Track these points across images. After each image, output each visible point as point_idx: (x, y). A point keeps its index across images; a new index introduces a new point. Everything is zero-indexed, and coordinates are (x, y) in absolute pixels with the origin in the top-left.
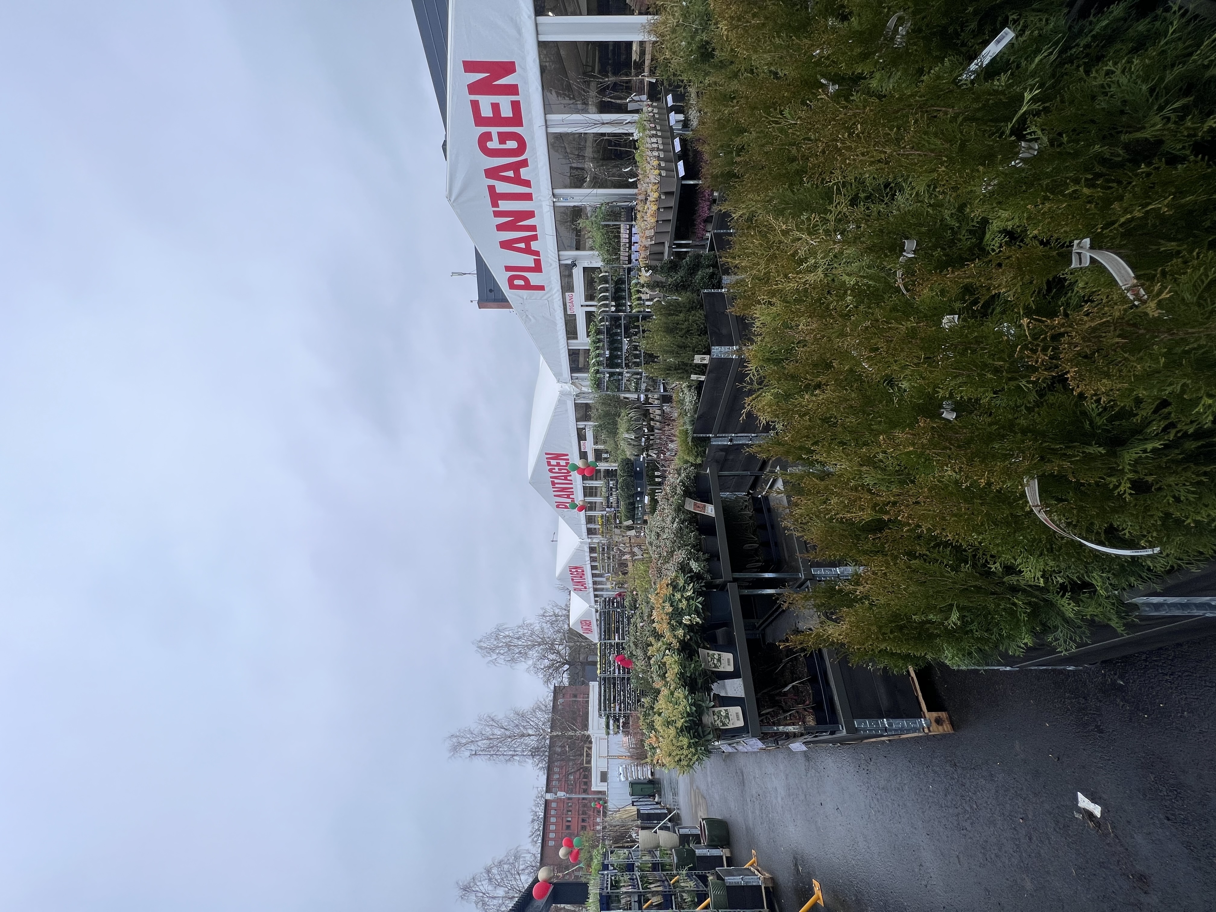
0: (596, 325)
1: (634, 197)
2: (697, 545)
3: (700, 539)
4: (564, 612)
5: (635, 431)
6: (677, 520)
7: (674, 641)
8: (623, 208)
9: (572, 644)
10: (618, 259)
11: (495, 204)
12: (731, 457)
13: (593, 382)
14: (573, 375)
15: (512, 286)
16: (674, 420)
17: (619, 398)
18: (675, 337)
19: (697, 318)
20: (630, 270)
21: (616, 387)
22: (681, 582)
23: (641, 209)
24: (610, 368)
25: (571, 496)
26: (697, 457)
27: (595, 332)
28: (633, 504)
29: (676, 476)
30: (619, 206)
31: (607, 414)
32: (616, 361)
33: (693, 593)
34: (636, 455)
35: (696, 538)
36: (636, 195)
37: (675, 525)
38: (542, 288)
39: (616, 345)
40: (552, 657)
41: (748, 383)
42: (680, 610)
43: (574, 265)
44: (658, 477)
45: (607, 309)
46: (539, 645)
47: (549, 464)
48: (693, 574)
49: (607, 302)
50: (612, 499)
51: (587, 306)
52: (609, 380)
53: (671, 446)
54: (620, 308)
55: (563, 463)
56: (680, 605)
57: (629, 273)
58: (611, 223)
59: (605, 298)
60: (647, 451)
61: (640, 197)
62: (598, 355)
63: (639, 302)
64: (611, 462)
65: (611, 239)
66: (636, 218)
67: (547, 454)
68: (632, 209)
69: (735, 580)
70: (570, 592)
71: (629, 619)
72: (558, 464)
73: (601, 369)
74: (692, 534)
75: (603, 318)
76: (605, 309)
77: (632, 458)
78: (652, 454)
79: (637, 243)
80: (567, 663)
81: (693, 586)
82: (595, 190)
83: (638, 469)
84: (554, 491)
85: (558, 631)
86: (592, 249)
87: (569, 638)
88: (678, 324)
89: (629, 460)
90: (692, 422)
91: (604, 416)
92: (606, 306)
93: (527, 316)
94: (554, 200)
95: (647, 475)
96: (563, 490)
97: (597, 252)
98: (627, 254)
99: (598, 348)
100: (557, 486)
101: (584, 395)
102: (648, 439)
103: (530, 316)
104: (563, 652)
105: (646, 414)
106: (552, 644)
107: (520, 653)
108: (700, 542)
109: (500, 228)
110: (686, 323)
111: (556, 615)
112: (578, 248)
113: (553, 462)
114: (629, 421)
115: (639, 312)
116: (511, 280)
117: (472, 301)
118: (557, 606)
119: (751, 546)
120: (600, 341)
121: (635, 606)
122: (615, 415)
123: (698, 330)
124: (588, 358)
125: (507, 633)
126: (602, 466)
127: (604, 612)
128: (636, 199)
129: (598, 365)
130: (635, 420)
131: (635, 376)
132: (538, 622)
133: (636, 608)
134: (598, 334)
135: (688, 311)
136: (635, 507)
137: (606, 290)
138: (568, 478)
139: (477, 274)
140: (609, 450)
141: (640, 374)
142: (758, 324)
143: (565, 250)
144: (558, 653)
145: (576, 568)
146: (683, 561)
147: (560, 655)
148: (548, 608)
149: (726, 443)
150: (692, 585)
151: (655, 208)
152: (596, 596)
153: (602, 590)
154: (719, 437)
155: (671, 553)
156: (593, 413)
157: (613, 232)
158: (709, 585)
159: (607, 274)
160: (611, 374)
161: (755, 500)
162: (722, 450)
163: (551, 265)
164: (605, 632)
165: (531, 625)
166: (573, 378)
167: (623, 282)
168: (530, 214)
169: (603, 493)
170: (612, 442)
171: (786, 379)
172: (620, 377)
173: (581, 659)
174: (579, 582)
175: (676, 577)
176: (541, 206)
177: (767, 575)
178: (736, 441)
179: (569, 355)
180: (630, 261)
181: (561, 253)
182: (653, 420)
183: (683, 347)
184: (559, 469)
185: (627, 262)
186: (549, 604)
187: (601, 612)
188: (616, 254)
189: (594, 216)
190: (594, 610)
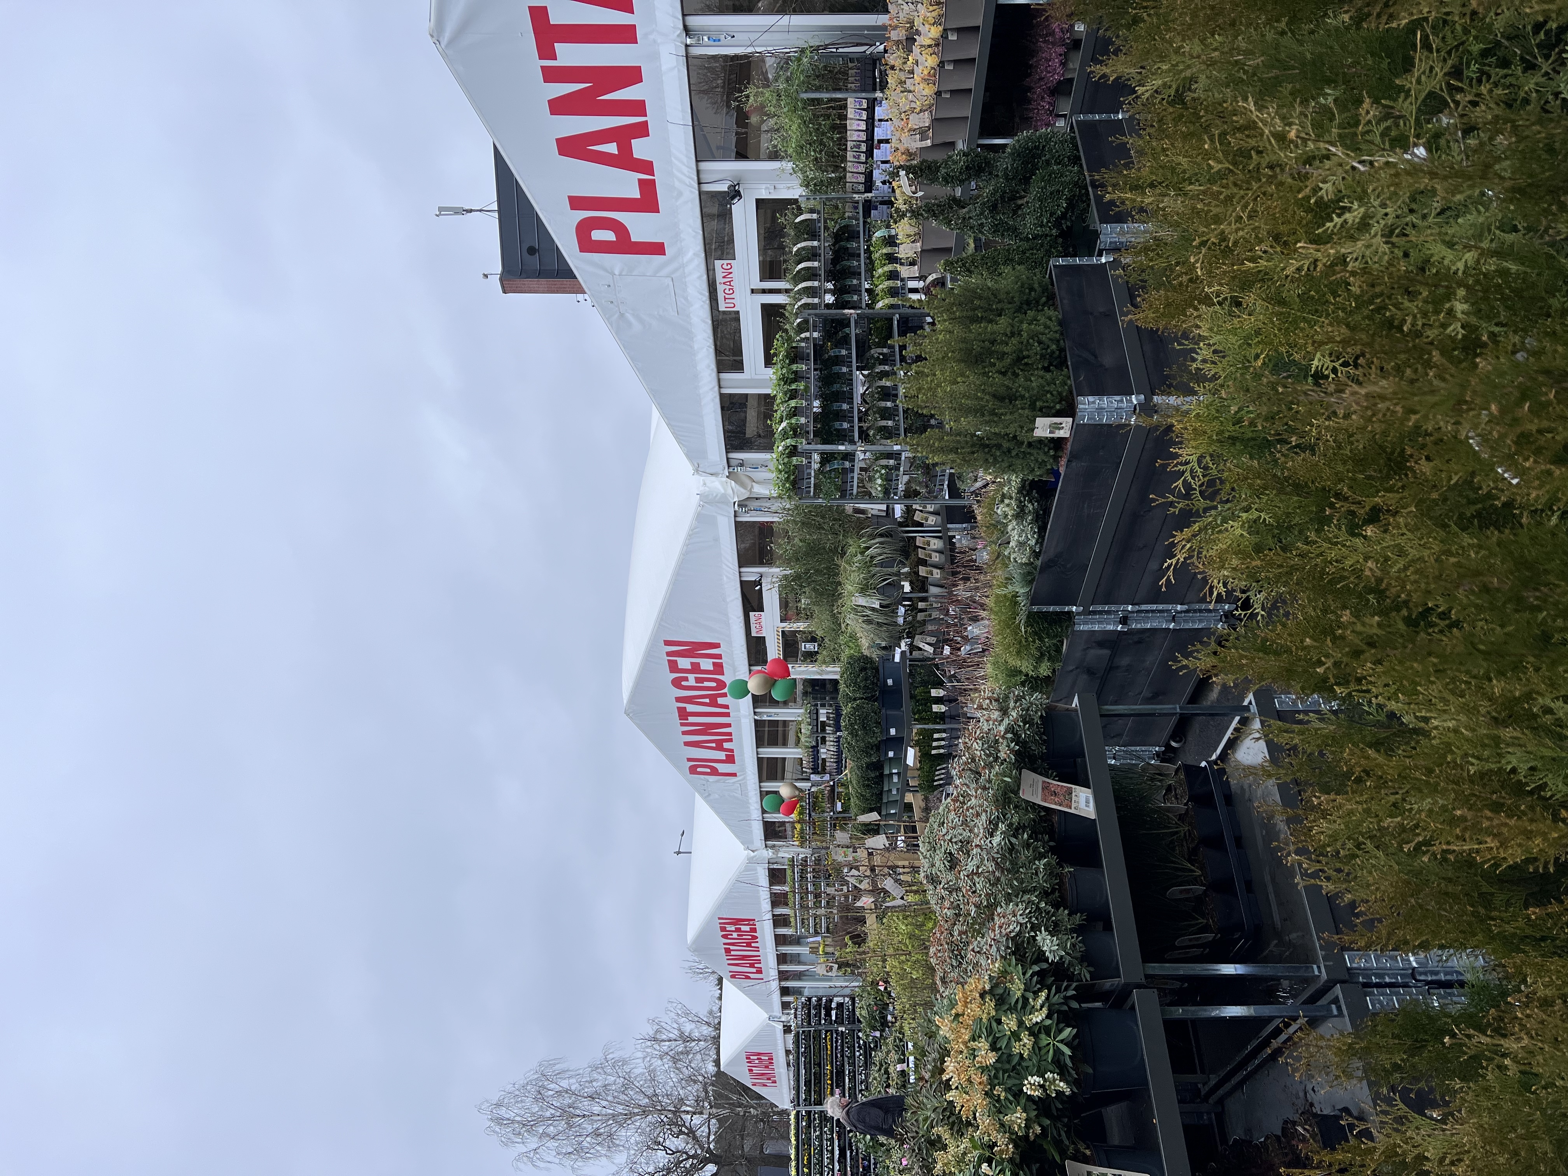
0: (790, 339)
1: (879, 33)
2: (1053, 890)
3: (1060, 876)
4: (707, 1031)
5: (881, 591)
6: (1002, 827)
7: (1001, 1140)
8: (852, 60)
9: (725, 1112)
10: (842, 179)
11: (546, 51)
12: (1124, 661)
13: (783, 476)
14: (732, 455)
15: (587, 245)
16: (979, 568)
17: (841, 511)
18: (985, 374)
19: (1041, 328)
20: (868, 206)
21: (838, 489)
22: (1017, 988)
23: (898, 63)
24: (825, 442)
25: (726, 745)
26: (1039, 660)
27: (787, 357)
28: (878, 766)
29: (996, 715)
30: (843, 56)
31: (813, 551)
32: (837, 425)
33: (1048, 1017)
34: (885, 648)
35: (1051, 873)
36: (884, 28)
37: (997, 839)
38: (658, 249)
39: (836, 387)
40: (677, 1143)
41: (1180, 496)
42: (1016, 1060)
43: (735, 193)
44: (939, 700)
45: (816, 300)
46: (645, 1113)
47: (673, 667)
48: (1045, 966)
49: (816, 284)
50: (826, 752)
51: (764, 291)
52: (819, 472)
53: (973, 630)
54: (847, 297)
55: (706, 664)
56: (1016, 1048)
57: (867, 213)
58: (825, 96)
59: (811, 274)
60: (911, 635)
61: (894, 35)
62: (794, 412)
63: (890, 283)
64: (824, 662)
65: (823, 134)
66: (884, 86)
67: (668, 643)
68: (874, 61)
69: (1151, 981)
70: (720, 981)
71: (868, 1051)
72: (696, 668)
73: (803, 444)
74: (1041, 864)
75: (806, 321)
76: (810, 301)
77: (875, 655)
78: (921, 645)
79: (887, 141)
80: (713, 1158)
81: (1047, 998)
82: (787, 17)
83: (890, 682)
84: (684, 733)
85: (692, 1080)
86: (774, 156)
87: (717, 1095)
88: (993, 342)
89: (867, 660)
90: (1029, 577)
91: (807, 554)
92: (811, 292)
93: (622, 315)
94: (689, 41)
95: (912, 697)
96: (706, 729)
97: (790, 165)
98: (862, 168)
99: (793, 395)
100: (691, 719)
101: (756, 504)
102: (913, 609)
103: (628, 315)
104: (702, 1132)
105: (908, 549)
106: (676, 1112)
107: (596, 1134)
108: (1061, 884)
109: (558, 107)
110: (1014, 340)
111: (686, 1039)
112: (742, 155)
113: (684, 663)
114: (869, 564)
115: (892, 306)
116: (584, 230)
117: (486, 276)
118: (687, 1014)
119: (1188, 891)
120: (797, 377)
121: (884, 1018)
122: (834, 551)
123: (1043, 356)
124: (770, 417)
125: (565, 1084)
126: (801, 671)
127: (807, 1034)
128: (883, 39)
129: (795, 435)
130: (882, 564)
131: (884, 462)
132: (640, 1055)
133: (884, 1024)
134: (793, 361)
135: (1019, 310)
136: (882, 775)
137: (813, 254)
138: (720, 701)
139: (500, 211)
140: (820, 633)
141: (896, 456)
142: (1204, 352)
143: (714, 159)
144: (691, 1133)
145: (737, 922)
146: (1019, 934)
147: (695, 1138)
148: (667, 1019)
149: (1111, 627)
150: (1043, 995)
151: (931, 61)
152: (785, 991)
153: (799, 976)
154: (1094, 613)
155: (988, 910)
156: (779, 547)
157: (828, 117)
158: (1085, 993)
159: (815, 216)
160: (826, 458)
161: (1192, 771)
162: (1101, 644)
163: (680, 194)
164: (808, 1083)
165: (625, 1062)
166: (733, 462)
167: (854, 236)
168: (632, 75)
169: (803, 739)
170: (826, 616)
171: (1281, 491)
172: (847, 464)
173: (746, 1149)
174: (743, 957)
175: (1004, 973)
176: (655, 57)
177: (1228, 969)
178: (1137, 621)
179: (722, 408)
180: (869, 185)
181: (704, 166)
182: (924, 563)
183: (1008, 398)
184: (698, 680)
185: (861, 188)
186: (667, 1010)
187: (797, 1035)
188: (836, 168)
189: (782, 79)
190: (780, 1027)
